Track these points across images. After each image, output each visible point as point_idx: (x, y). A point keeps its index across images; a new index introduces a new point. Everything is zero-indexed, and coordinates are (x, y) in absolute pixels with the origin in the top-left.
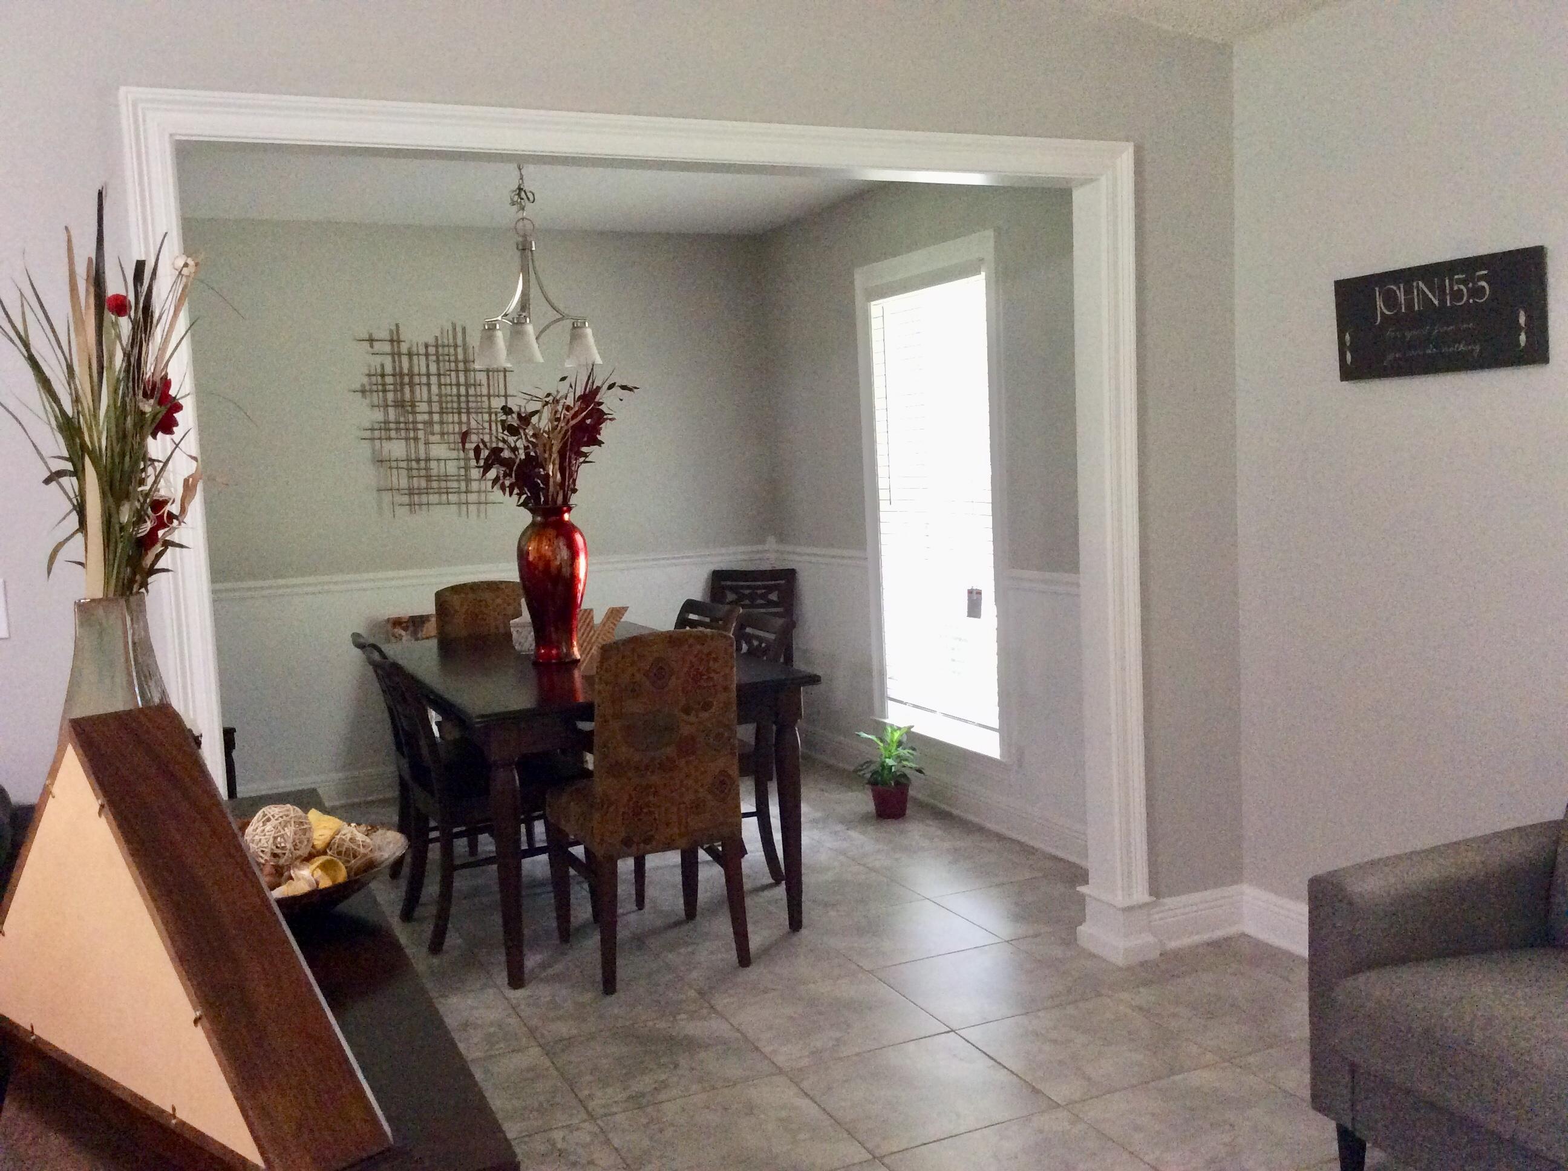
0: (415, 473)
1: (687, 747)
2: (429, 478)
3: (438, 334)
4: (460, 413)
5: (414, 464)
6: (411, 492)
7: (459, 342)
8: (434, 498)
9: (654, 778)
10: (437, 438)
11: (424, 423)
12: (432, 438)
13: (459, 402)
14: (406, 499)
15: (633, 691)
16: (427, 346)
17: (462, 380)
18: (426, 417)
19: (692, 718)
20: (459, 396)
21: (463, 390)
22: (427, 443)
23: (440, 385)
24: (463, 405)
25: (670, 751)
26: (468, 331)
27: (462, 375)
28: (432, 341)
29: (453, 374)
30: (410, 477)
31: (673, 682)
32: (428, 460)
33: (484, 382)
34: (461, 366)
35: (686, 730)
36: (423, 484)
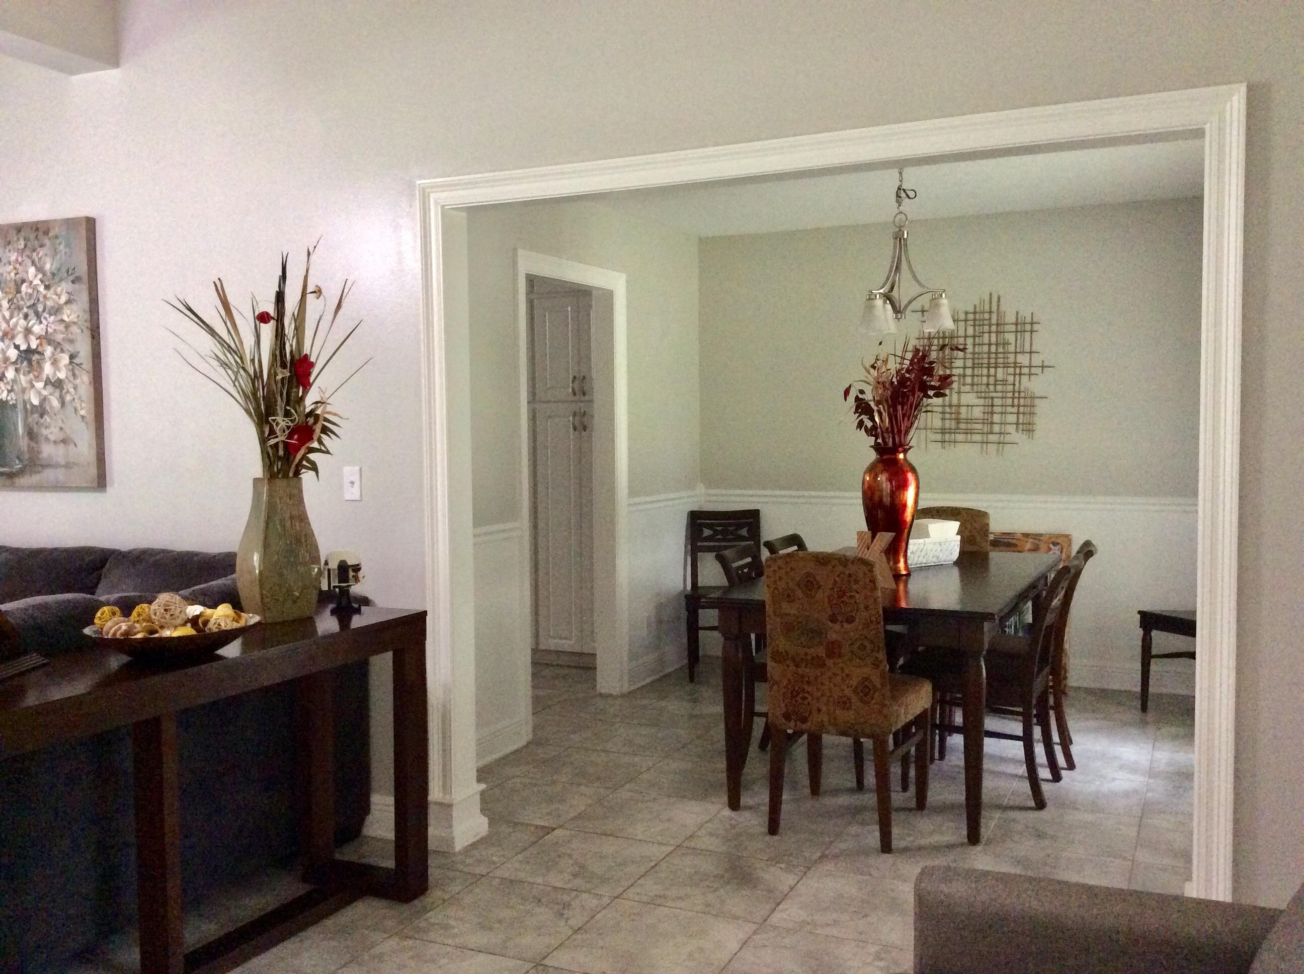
0: (947, 416)
1: (833, 650)
2: (958, 420)
3: (977, 303)
4: (988, 368)
5: (947, 409)
6: (943, 431)
7: (994, 308)
8: (960, 437)
9: (807, 670)
10: (968, 388)
11: (959, 375)
12: (963, 388)
13: (989, 358)
14: (939, 437)
15: (789, 596)
16: (966, 313)
17: (993, 340)
18: (961, 371)
19: (837, 627)
20: (989, 353)
21: (993, 349)
22: (959, 393)
23: (974, 345)
24: (993, 361)
25: (821, 651)
26: (1002, 299)
27: (993, 336)
28: (971, 309)
29: (986, 335)
30: (943, 419)
31: (820, 595)
32: (959, 406)
33: (1012, 340)
34: (994, 328)
35: (833, 636)
36: (953, 424)
